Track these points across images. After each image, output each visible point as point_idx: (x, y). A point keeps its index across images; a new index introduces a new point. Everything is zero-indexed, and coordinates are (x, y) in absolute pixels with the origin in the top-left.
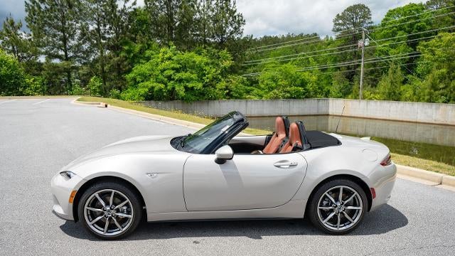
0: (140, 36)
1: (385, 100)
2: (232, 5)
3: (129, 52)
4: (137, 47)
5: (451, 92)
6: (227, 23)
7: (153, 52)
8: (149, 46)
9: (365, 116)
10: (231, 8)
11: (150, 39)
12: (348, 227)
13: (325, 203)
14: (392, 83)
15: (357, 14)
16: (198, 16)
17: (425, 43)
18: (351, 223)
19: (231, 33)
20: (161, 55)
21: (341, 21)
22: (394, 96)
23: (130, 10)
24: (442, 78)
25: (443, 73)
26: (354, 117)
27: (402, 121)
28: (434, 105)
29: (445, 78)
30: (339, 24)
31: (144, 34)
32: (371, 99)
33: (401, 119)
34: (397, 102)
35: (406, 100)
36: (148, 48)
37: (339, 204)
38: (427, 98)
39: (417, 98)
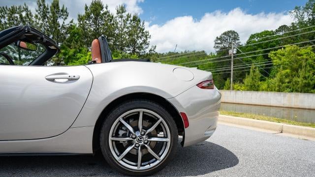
0: (74, 43)
1: (248, 90)
2: (142, 25)
3: (65, 54)
4: (71, 52)
5: (294, 85)
6: (138, 37)
7: (83, 55)
8: (80, 51)
9: (235, 102)
10: (141, 27)
11: (81, 45)
12: (152, 165)
13: (121, 132)
14: (253, 78)
15: (230, 37)
16: (117, 32)
17: (274, 52)
18: (157, 160)
19: (141, 44)
20: (88, 56)
21: (219, 42)
22: (254, 88)
23: (68, 26)
24: (287, 76)
25: (287, 73)
26: (227, 103)
27: (260, 105)
28: (282, 94)
29: (289, 76)
30: (218, 43)
31: (77, 42)
32: (238, 90)
33: (259, 104)
34: (256, 92)
35: (263, 90)
36: (80, 52)
37: (138, 134)
38: (277, 88)
39: (270, 89)
